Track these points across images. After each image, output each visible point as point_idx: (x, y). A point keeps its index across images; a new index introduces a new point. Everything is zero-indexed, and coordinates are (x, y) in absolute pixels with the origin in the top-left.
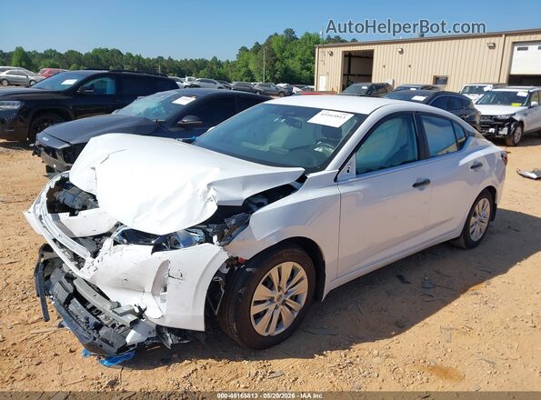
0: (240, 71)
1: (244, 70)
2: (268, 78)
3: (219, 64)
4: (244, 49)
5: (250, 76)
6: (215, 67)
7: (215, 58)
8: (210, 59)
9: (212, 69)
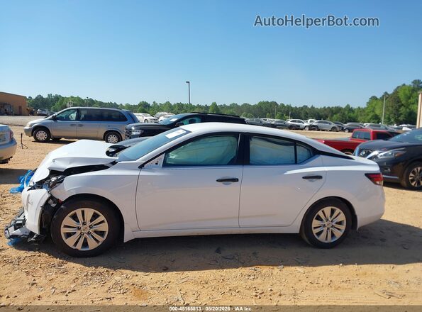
0: (368, 115)
1: (371, 114)
2: (392, 120)
3: (351, 110)
4: (374, 98)
5: (377, 119)
6: (346, 112)
7: (348, 106)
8: (343, 106)
9: (344, 114)
